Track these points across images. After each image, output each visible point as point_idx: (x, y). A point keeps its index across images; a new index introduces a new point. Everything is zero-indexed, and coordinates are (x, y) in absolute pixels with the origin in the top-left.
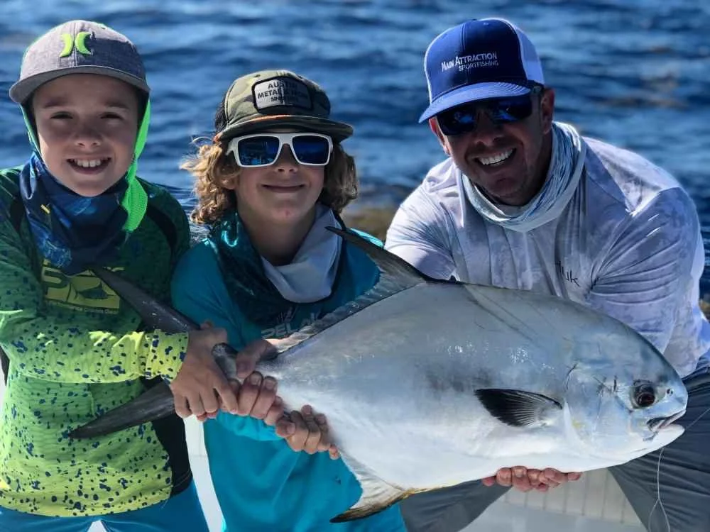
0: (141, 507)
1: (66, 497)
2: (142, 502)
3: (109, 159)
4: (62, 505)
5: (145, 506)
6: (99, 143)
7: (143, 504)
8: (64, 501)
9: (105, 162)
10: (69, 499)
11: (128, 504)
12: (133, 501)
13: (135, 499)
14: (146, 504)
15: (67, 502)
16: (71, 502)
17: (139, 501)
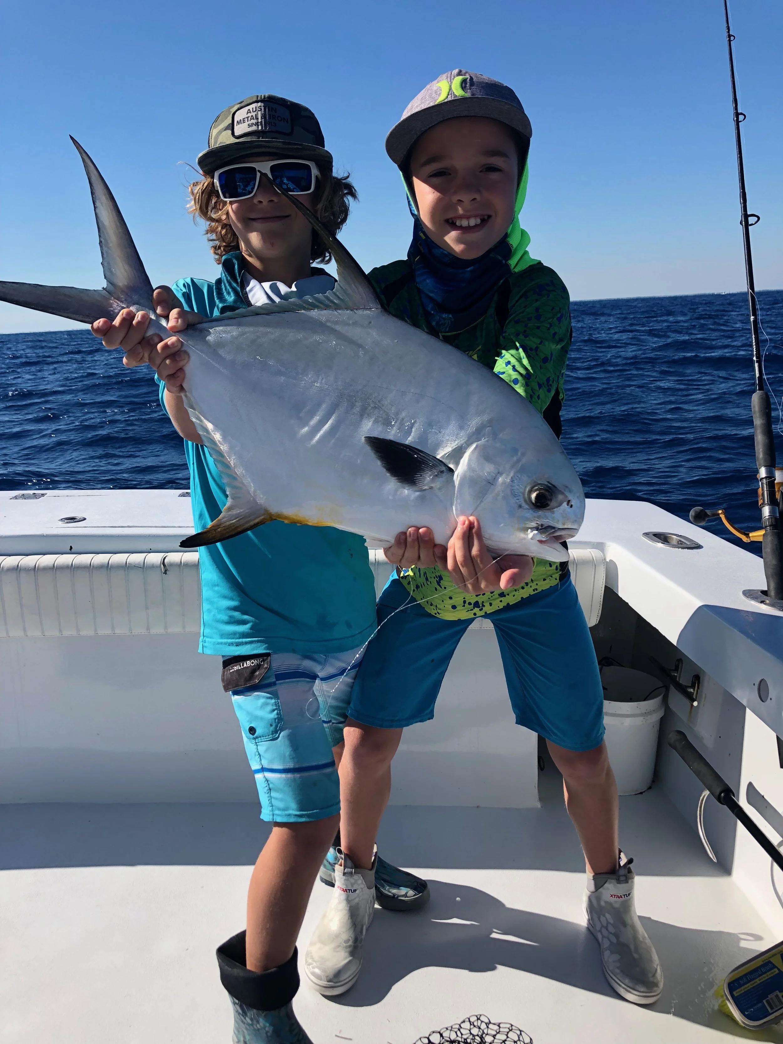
0: (533, 593)
1: (465, 602)
2: (533, 588)
3: (489, 216)
4: (463, 610)
5: (536, 592)
6: (477, 197)
7: (534, 590)
8: (464, 606)
9: (485, 220)
10: (467, 602)
11: (521, 590)
12: (526, 587)
13: (527, 585)
14: (536, 589)
15: (466, 605)
16: (470, 604)
17: (531, 587)
